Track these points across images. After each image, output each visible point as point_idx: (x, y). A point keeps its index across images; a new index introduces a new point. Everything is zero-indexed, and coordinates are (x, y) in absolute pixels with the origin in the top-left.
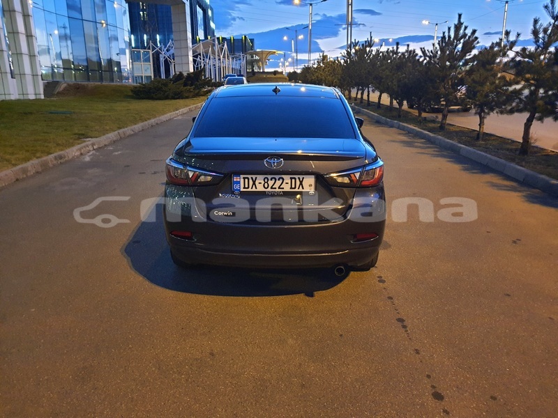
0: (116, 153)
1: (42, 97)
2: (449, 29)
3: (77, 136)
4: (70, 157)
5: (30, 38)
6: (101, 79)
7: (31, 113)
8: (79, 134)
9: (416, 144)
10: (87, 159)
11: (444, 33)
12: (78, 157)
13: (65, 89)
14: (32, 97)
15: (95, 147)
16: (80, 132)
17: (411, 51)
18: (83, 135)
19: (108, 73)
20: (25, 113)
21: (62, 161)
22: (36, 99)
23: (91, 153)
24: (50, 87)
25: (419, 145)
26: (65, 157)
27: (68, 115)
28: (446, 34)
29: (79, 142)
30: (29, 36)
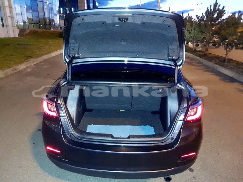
0: (45, 67)
1: (17, 36)
2: (211, 6)
3: (27, 57)
4: (21, 69)
5: (11, 9)
6: (46, 28)
7: (8, 45)
8: (28, 56)
9: (194, 64)
10: (29, 70)
11: (208, 8)
12: (25, 69)
13: (28, 33)
14: (12, 36)
15: (35, 63)
16: (29, 55)
17: (189, 17)
18: (30, 57)
19: (49, 25)
20: (5, 45)
21: (16, 71)
22: (14, 38)
23: (32, 66)
24: (22, 31)
25: (195, 64)
26: (18, 69)
27: (26, 46)
28: (209, 9)
29: (27, 60)
30: (11, 8)
